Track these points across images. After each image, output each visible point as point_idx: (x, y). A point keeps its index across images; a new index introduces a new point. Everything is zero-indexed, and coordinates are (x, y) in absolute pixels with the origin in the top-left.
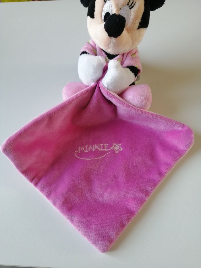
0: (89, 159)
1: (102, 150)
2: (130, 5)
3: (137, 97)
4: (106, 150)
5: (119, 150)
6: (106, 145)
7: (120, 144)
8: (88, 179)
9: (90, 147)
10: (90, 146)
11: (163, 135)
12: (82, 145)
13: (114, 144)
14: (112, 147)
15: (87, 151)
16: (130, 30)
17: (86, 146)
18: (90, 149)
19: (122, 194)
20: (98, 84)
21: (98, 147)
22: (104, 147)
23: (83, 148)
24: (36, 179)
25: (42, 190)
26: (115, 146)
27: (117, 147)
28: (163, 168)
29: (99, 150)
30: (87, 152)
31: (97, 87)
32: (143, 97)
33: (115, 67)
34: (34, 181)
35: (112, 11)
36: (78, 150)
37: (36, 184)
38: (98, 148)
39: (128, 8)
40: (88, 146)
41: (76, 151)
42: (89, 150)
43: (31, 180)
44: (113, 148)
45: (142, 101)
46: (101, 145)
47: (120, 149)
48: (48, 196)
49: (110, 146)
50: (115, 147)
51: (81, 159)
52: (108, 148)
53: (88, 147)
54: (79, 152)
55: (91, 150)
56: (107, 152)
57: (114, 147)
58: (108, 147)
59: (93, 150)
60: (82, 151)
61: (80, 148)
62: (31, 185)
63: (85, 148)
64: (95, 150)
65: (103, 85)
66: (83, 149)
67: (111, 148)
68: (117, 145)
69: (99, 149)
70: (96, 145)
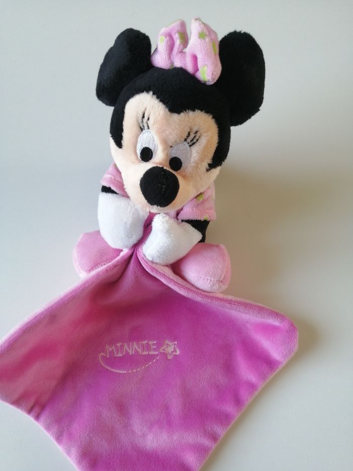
0: (123, 372)
1: (145, 353)
2: (189, 140)
3: (204, 279)
4: (152, 353)
5: (174, 353)
6: (152, 343)
7: (176, 343)
8: (122, 408)
9: (126, 347)
10: (125, 344)
11: (249, 326)
12: (112, 343)
13: (167, 342)
14: (162, 348)
15: (120, 355)
16: (192, 177)
17: (119, 345)
18: (124, 350)
19: (175, 438)
20: (135, 253)
21: (139, 347)
22: (148, 347)
23: (113, 347)
24: (37, 409)
25: (48, 428)
26: (168, 345)
27: (171, 348)
28: (243, 393)
29: (140, 354)
30: (120, 357)
31: (133, 257)
32: (214, 278)
33: (165, 231)
34: (33, 413)
35: (155, 146)
36: (104, 351)
37: (37, 418)
38: (138, 350)
39: (187, 145)
40: (121, 344)
41: (102, 354)
42: (124, 354)
43: (29, 412)
44: (164, 349)
45: (214, 285)
46: (145, 342)
47: (176, 352)
48: (59, 438)
49: (159, 345)
50: (167, 347)
51: (111, 371)
52: (155, 350)
53: (122, 346)
54: (106, 355)
55: (127, 353)
56: (154, 356)
57: (165, 347)
58: (155, 347)
59: (130, 352)
60: (112, 352)
61: (107, 347)
62: (29, 419)
63: (116, 347)
64: (133, 353)
65: (144, 255)
66: (113, 350)
67: (161, 351)
68: (170, 344)
69: (140, 351)
70: (134, 343)
